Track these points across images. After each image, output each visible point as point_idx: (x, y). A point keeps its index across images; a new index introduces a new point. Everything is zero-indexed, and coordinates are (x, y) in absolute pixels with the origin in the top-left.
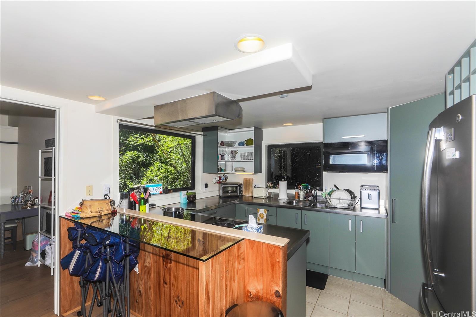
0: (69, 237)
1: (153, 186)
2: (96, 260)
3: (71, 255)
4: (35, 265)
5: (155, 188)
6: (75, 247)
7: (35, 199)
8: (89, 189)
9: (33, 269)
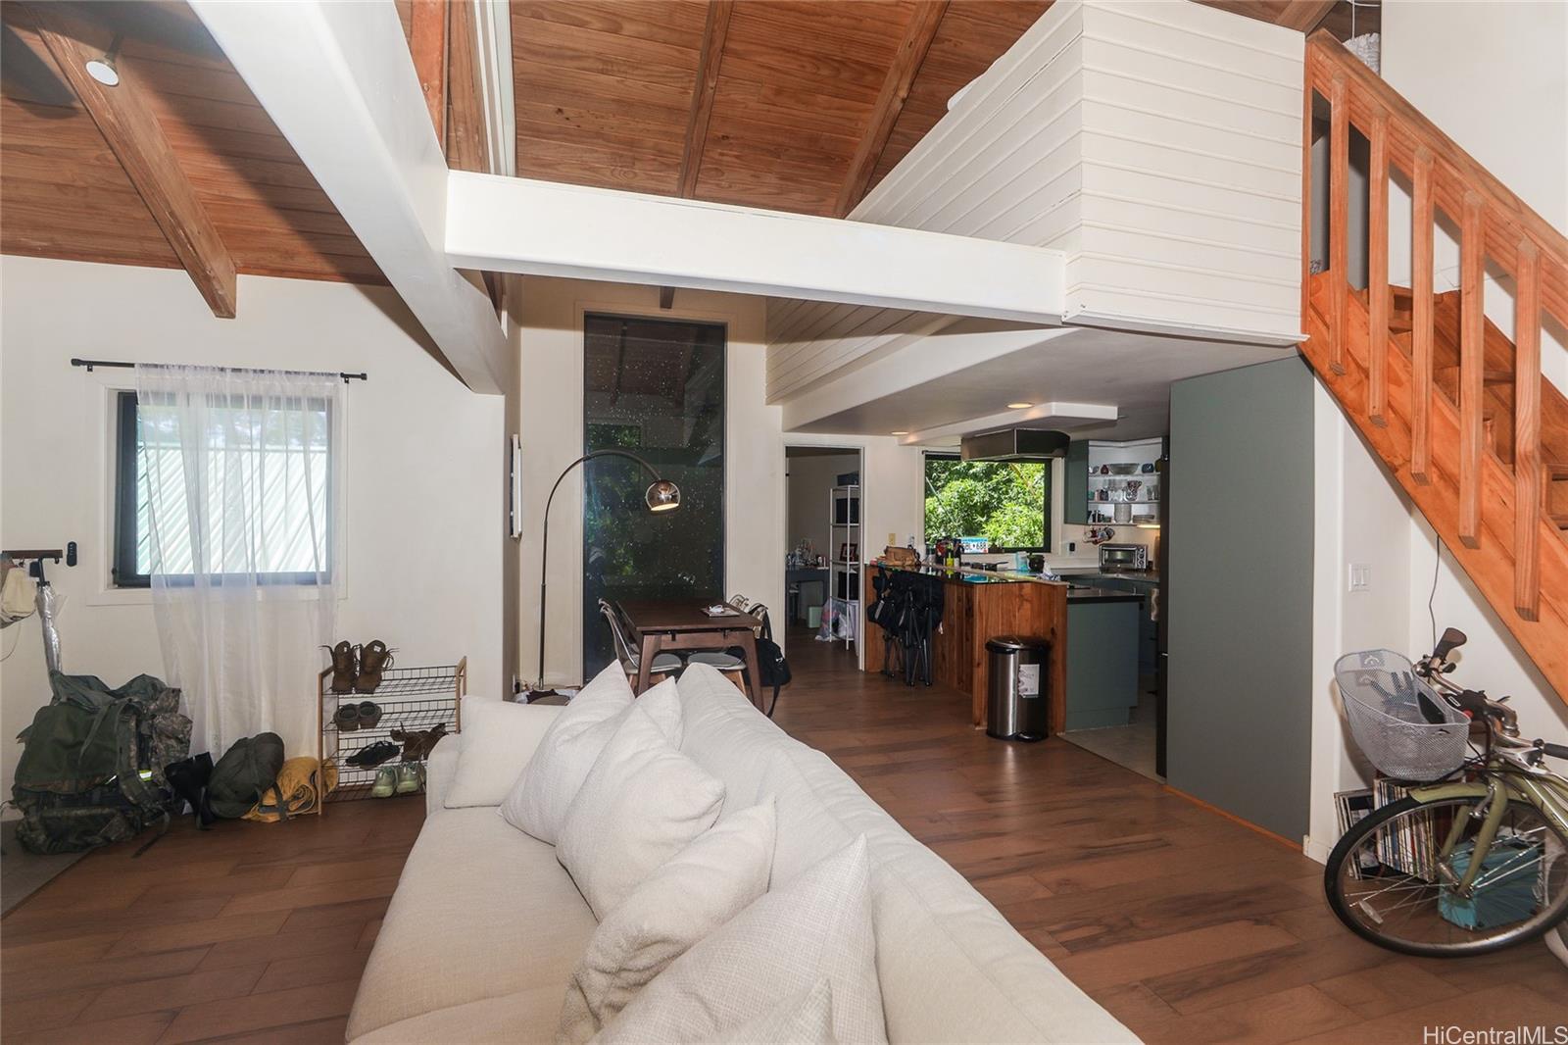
0: (874, 586)
1: (972, 541)
2: (898, 610)
3: (876, 605)
4: (826, 640)
5: (976, 544)
6: (879, 598)
7: (817, 558)
8: (892, 537)
9: (823, 644)
